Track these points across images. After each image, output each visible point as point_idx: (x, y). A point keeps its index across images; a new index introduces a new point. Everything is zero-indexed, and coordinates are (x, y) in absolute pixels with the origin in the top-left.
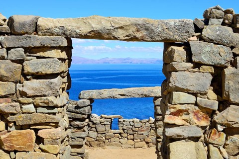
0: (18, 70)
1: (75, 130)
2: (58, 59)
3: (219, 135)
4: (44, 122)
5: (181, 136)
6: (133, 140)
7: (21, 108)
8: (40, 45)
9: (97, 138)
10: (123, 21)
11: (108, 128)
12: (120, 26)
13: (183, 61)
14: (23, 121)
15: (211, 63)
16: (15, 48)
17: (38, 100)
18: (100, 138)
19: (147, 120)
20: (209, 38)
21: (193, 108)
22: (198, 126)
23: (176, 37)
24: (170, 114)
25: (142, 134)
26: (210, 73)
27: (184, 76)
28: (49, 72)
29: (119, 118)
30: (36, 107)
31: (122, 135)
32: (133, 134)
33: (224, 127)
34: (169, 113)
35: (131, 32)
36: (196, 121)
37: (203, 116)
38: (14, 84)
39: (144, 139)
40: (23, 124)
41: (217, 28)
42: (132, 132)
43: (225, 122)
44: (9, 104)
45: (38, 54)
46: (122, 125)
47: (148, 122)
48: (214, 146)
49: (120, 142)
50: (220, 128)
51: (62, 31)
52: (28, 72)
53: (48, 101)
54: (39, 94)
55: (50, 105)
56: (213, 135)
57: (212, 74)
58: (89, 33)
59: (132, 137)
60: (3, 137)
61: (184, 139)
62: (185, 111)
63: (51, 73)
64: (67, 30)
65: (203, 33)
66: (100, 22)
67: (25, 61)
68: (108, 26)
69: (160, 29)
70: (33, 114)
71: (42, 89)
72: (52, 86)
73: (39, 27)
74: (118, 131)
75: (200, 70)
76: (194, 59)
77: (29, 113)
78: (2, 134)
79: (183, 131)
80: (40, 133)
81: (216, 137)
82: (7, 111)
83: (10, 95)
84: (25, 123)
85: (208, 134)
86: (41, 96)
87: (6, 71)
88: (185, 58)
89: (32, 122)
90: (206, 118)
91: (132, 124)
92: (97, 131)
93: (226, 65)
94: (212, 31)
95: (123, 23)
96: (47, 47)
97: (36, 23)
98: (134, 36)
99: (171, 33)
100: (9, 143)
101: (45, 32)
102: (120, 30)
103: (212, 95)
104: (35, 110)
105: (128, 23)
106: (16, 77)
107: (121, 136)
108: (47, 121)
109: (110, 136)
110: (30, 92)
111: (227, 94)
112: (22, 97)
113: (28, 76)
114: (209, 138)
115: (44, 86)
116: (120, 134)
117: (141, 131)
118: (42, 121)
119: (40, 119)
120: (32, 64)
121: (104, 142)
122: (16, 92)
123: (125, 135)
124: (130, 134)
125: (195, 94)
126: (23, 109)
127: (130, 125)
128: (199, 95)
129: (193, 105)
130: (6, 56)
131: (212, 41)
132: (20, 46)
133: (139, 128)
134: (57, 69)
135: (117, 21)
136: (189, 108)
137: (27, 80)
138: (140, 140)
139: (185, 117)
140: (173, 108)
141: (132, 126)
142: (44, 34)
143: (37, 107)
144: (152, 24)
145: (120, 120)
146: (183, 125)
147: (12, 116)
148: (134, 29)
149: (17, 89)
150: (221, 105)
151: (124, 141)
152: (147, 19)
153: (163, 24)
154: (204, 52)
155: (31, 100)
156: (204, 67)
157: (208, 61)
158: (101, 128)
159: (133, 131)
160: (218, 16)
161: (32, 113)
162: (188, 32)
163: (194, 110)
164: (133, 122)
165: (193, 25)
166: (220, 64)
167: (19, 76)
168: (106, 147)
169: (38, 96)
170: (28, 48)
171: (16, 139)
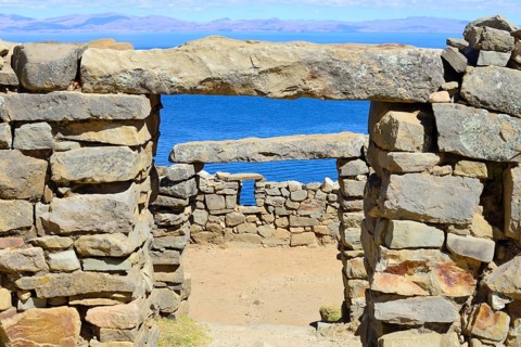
0: (39, 172)
1: (162, 231)
2: (131, 147)
3: (496, 319)
4: (100, 290)
5: (409, 320)
6: (288, 228)
7: (47, 258)
8: (88, 116)
9: (208, 225)
10: (279, 55)
11: (231, 202)
12: (272, 67)
13: (418, 148)
14: (52, 289)
15: (481, 156)
16: (31, 122)
17: (85, 242)
18: (215, 224)
19: (319, 184)
20: (478, 99)
21: (437, 257)
22: (448, 298)
23: (402, 91)
24: (385, 271)
25: (309, 216)
26: (478, 177)
27: (418, 184)
28: (111, 177)
29: (257, 181)
30: (81, 256)
31: (263, 217)
32: (288, 216)
33: (508, 301)
34: (384, 268)
35: (298, 82)
36: (443, 286)
37: (460, 276)
38: (31, 205)
39: (312, 227)
40: (53, 295)
41: (498, 75)
42: (285, 212)
43: (509, 290)
44: (20, 250)
45: (84, 136)
46: (263, 196)
47: (321, 188)
48: (483, 343)
49: (258, 233)
50: (498, 303)
51: (139, 79)
52: (62, 178)
53: (108, 246)
54: (87, 229)
55: (114, 253)
56: (481, 319)
57: (482, 180)
58: (201, 83)
59: (285, 221)
60: (6, 323)
61: (417, 326)
62: (420, 265)
63: (115, 180)
64: (151, 78)
65: (464, 85)
66: (225, 59)
67: (55, 153)
68: (246, 67)
69: (364, 73)
70: (75, 273)
71: (94, 217)
72: (117, 210)
73: (85, 71)
74: (254, 209)
75: (456, 172)
76: (443, 144)
77: (64, 271)
78: (5, 317)
79: (414, 310)
80: (91, 316)
81: (488, 323)
82: (14, 266)
83: (21, 229)
84: (56, 293)
85: (469, 314)
86: (92, 233)
87: (10, 175)
88: (420, 140)
89: (72, 292)
90: (466, 279)
91: (286, 193)
92: (206, 209)
93: (516, 160)
94: (486, 82)
95: (279, 61)
96: (105, 120)
97: (79, 61)
98: (304, 89)
99: (390, 82)
100: (21, 336)
101: (98, 84)
102: (272, 77)
103: (482, 226)
104: (78, 265)
105: (292, 60)
106: (33, 188)
107: (261, 220)
108: (106, 289)
109: (236, 219)
110: (66, 225)
111: (516, 226)
112: (48, 233)
113: (62, 186)
114: (473, 324)
115: (99, 211)
116: (259, 215)
117: (306, 208)
118: (96, 290)
119: (89, 284)
120: (71, 160)
121: (223, 234)
122: (35, 224)
123: (271, 217)
124: (281, 216)
125: (444, 227)
126: (51, 262)
127: (282, 195)
128: (451, 228)
129: (438, 251)
130: (9, 141)
131: (484, 105)
132: (41, 118)
133: (300, 202)
134: (128, 170)
135: (264, 54)
136: (430, 257)
137: (60, 196)
138: (302, 229)
139: (418, 277)
140: (393, 257)
141: (286, 197)
142: (97, 87)
143: (84, 257)
144: (347, 63)
145: (258, 184)
146: (415, 296)
147: (28, 278)
148: (306, 73)
149: (37, 217)
150: (502, 248)
151: (267, 230)
152: (334, 50)
153: (372, 62)
154: (467, 129)
155: (68, 241)
156: (464, 163)
157: (475, 150)
158: (215, 203)
159: (288, 208)
160: (501, 45)
161: (71, 272)
162: (430, 79)
163: (441, 263)
164: (288, 188)
165: (440, 64)
166: (502, 158)
167: (39, 187)
168: (228, 243)
169: (84, 233)
170: (61, 122)
171: (37, 328)
